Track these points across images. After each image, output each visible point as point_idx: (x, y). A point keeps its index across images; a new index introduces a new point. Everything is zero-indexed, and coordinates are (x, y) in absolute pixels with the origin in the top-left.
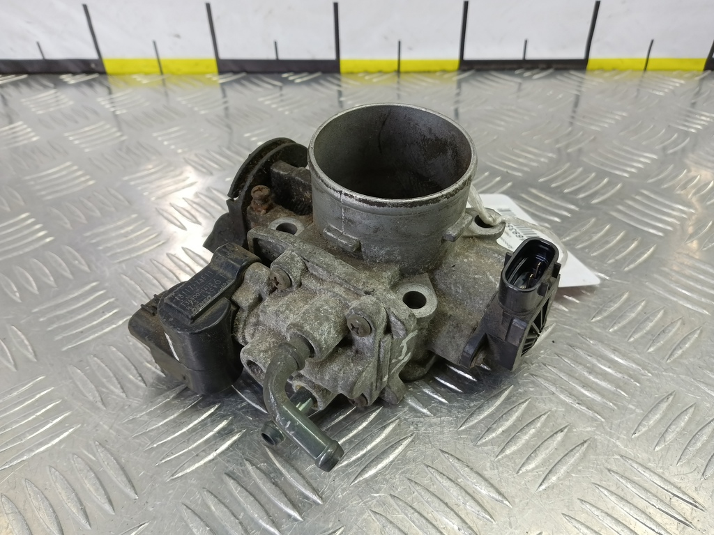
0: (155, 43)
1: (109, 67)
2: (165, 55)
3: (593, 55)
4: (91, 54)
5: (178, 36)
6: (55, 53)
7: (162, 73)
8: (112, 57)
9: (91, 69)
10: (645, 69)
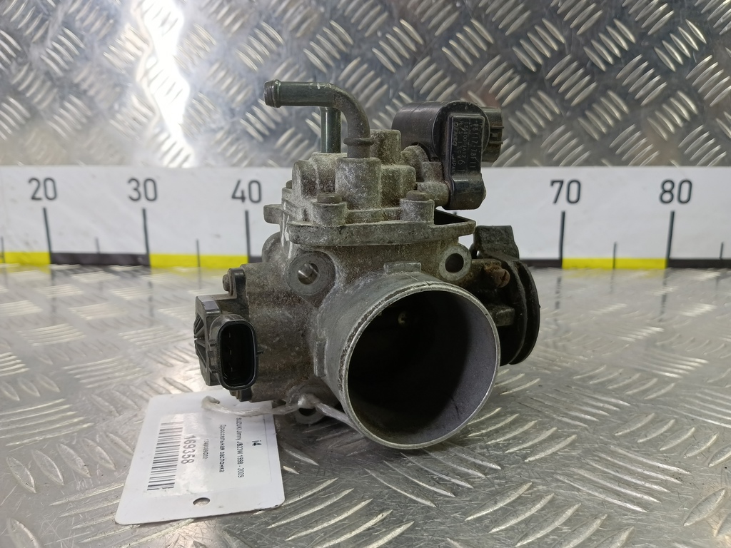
0: (197, 243)
1: (153, 261)
2: (206, 251)
3: (566, 256)
4: (140, 250)
5: (218, 236)
6: (109, 248)
7: (199, 265)
8: (157, 252)
9: (139, 262)
10: (614, 267)
